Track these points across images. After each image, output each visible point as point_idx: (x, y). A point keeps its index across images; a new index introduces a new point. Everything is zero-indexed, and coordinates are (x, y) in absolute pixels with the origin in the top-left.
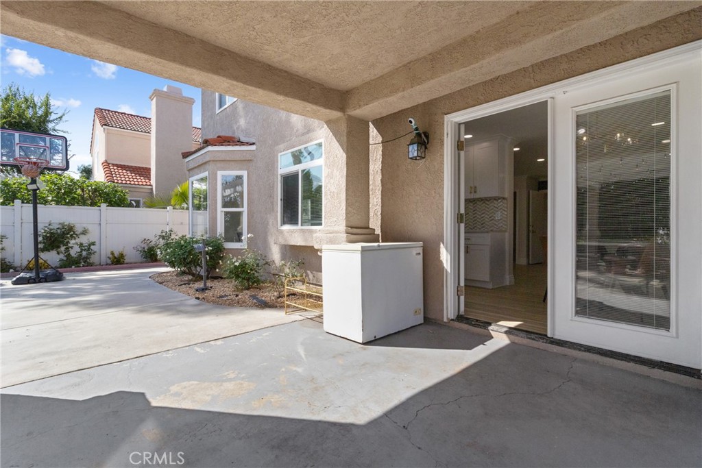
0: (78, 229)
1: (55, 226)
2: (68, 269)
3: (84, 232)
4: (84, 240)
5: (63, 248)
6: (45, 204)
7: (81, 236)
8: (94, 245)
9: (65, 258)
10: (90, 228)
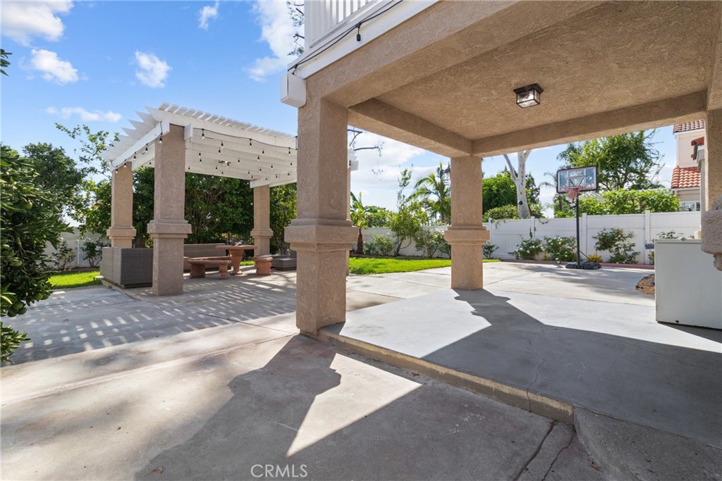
0: (625, 233)
1: (608, 231)
2: (613, 264)
3: (630, 236)
4: (628, 242)
5: (614, 248)
6: (601, 214)
7: (628, 239)
8: (634, 246)
9: (614, 256)
10: (636, 232)
